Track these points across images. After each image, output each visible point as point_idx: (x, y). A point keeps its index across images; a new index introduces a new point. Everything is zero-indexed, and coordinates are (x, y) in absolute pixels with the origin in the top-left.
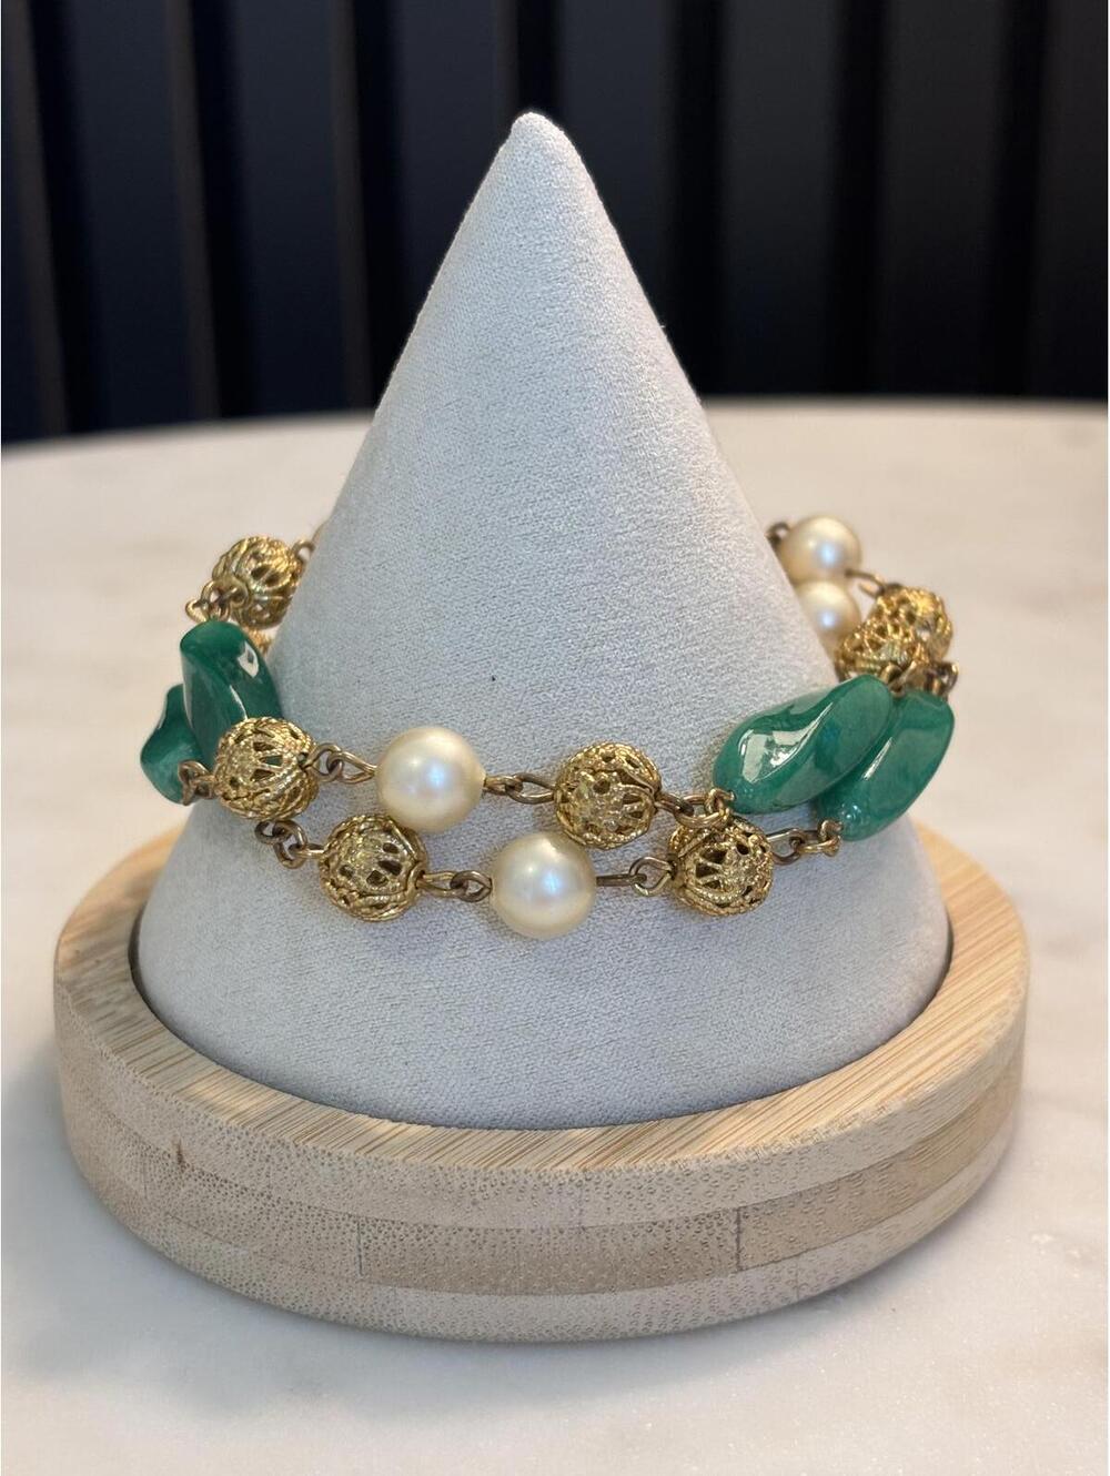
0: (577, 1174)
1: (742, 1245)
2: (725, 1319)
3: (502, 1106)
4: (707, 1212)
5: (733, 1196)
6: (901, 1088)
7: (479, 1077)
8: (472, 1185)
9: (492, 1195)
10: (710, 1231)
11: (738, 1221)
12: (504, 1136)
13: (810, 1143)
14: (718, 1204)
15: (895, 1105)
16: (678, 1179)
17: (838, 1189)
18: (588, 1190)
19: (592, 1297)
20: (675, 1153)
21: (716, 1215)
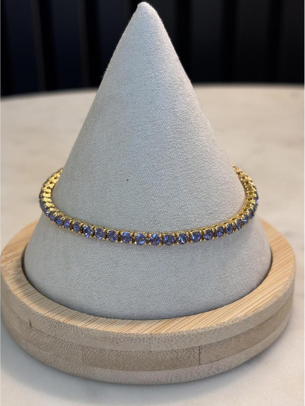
0: (149, 335)
1: (201, 357)
2: (195, 379)
3: (127, 312)
4: (189, 347)
5: (198, 343)
6: (252, 309)
7: (121, 303)
8: (117, 338)
9: (122, 341)
10: (191, 353)
11: (199, 350)
12: (128, 322)
13: (222, 326)
14: (193, 345)
15: (250, 315)
16: (180, 337)
17: (231, 340)
18: (152, 340)
19: (154, 372)
20: (180, 329)
21: (193, 348)
